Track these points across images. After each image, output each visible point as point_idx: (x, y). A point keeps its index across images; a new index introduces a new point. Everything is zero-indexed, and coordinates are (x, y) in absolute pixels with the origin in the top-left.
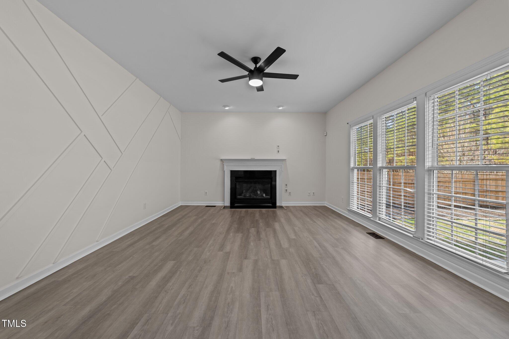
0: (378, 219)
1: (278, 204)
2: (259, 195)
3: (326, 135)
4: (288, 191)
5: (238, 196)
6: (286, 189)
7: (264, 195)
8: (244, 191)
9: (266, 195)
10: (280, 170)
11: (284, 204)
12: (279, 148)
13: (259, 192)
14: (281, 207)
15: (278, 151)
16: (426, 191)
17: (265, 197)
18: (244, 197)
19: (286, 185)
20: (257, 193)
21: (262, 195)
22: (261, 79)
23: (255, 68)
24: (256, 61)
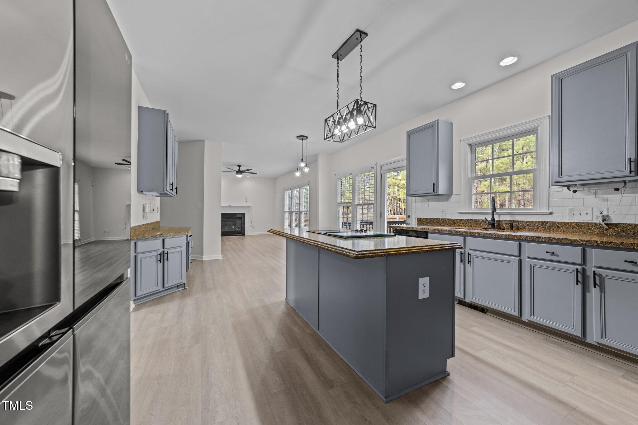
1: (246, 234)
2: (233, 229)
3: (275, 192)
4: (253, 226)
5: (225, 229)
6: (251, 225)
7: (237, 229)
10: (248, 212)
11: (250, 233)
12: (247, 199)
13: (233, 227)
14: (248, 235)
15: (246, 201)
19: (251, 222)
21: (236, 229)
22: (242, 174)
23: (239, 170)
24: (239, 166)
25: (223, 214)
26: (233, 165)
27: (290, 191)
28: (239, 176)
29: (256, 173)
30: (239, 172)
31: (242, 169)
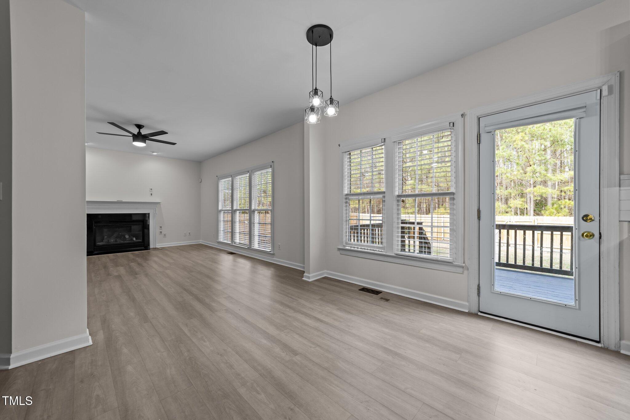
0: (234, 243)
1: (152, 246)
2: (127, 240)
3: (201, 182)
4: (163, 233)
5: (98, 243)
6: (161, 231)
7: (134, 239)
8: (106, 237)
9: (136, 239)
10: (155, 212)
11: (158, 246)
12: (152, 191)
13: (127, 237)
14: (155, 249)
15: (152, 194)
16: (252, 222)
17: (136, 241)
18: (107, 242)
19: (161, 227)
20: (125, 237)
21: (132, 240)
22: (145, 142)
23: (139, 133)
24: (139, 127)
25: (89, 216)
26: (129, 122)
27: (230, 179)
28: (139, 144)
29: (174, 144)
30: (138, 137)
31: (144, 132)
